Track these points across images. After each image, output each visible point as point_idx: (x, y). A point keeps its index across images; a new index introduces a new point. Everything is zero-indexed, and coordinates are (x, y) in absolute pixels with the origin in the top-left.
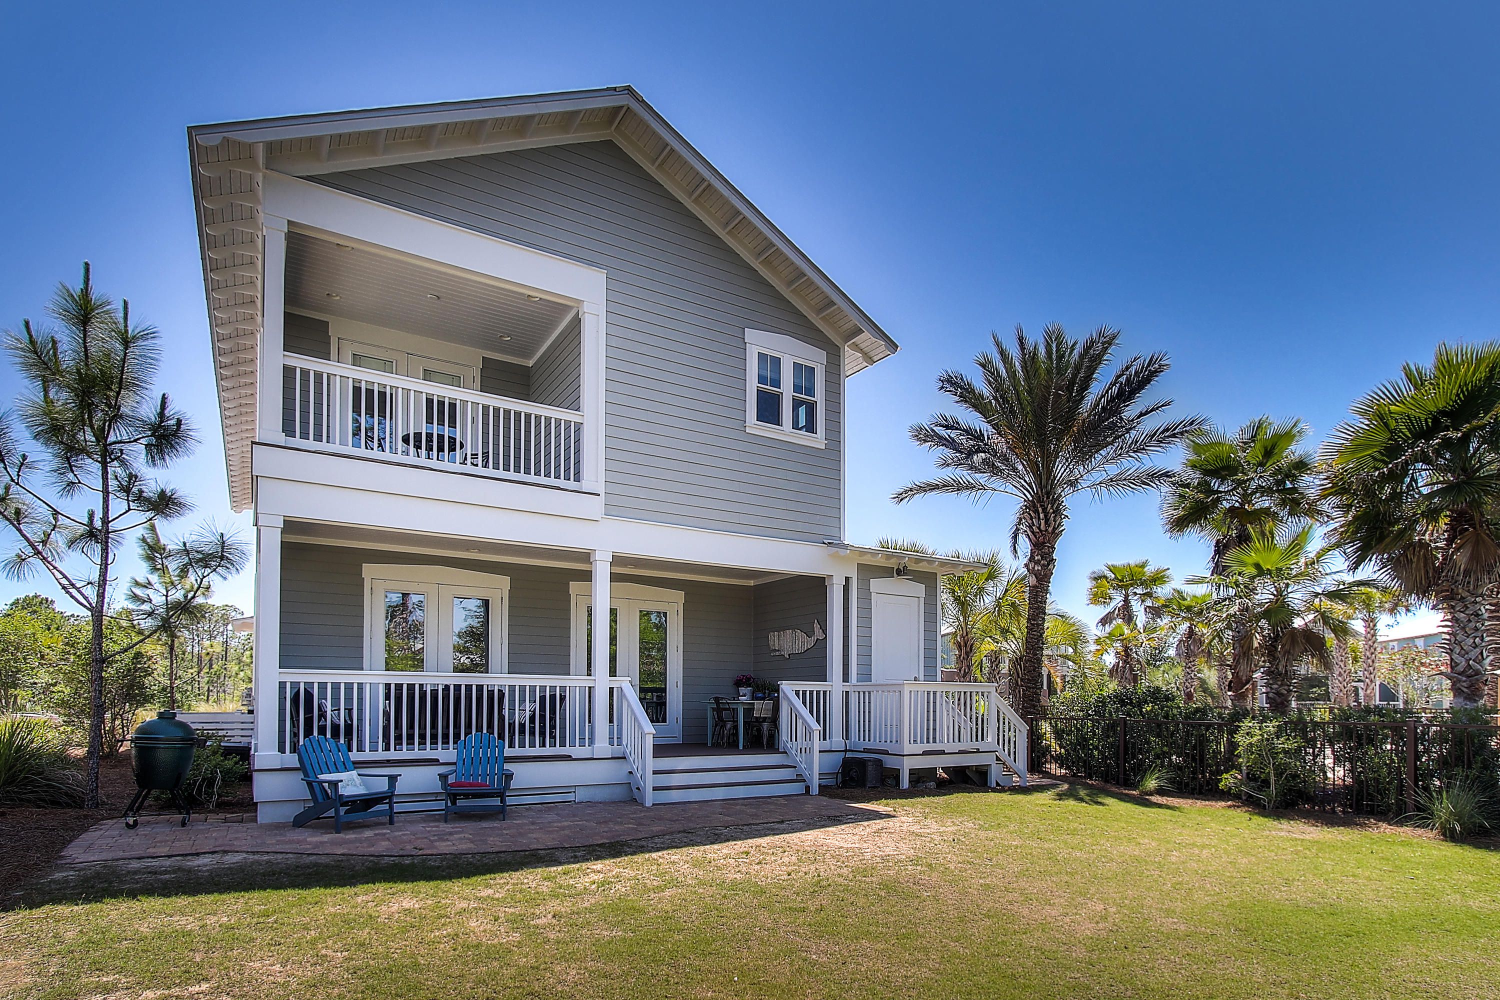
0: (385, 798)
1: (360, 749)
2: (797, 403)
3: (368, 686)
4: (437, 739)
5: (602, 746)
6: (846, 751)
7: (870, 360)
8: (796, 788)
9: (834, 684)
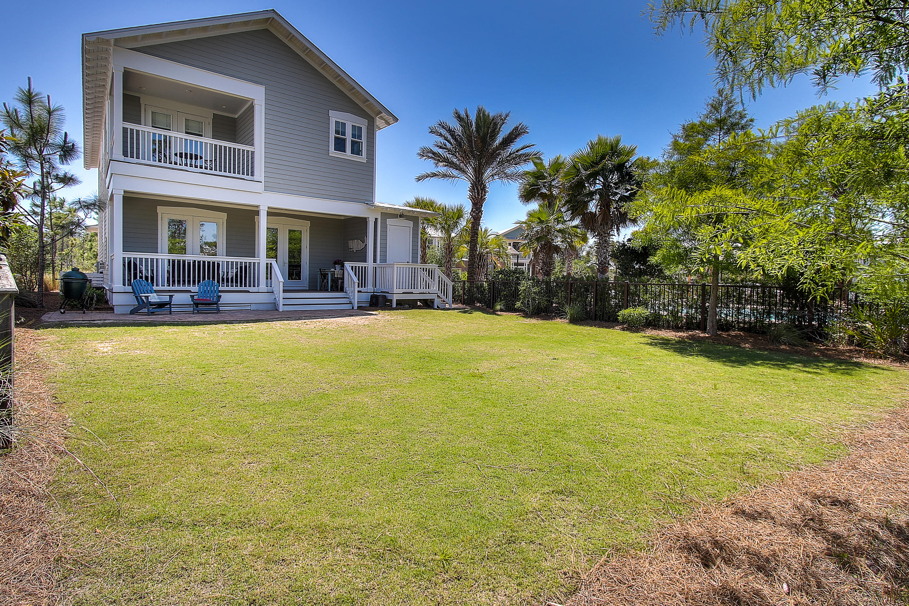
0: (167, 304)
1: (157, 285)
2: (353, 143)
3: (160, 260)
4: (190, 282)
5: (263, 287)
6: (374, 292)
7: (388, 124)
8: (348, 307)
9: (369, 264)
